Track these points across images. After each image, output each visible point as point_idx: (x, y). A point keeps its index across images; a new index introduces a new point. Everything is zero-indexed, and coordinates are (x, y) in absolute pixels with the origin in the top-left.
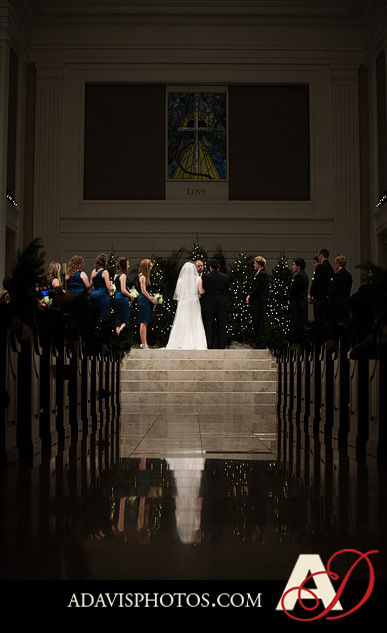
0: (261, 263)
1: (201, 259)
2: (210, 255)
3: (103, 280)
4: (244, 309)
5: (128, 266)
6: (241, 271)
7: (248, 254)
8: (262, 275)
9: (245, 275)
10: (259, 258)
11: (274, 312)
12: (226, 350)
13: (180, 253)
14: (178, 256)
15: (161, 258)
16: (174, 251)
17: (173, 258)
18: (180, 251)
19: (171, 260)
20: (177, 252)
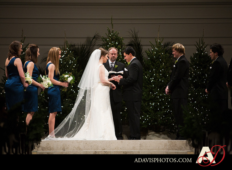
0: (180, 51)
1: (116, 47)
2: (126, 42)
3: (16, 68)
4: (161, 97)
5: (38, 54)
6: (158, 58)
7: (165, 41)
8: (182, 62)
9: (161, 62)
10: (178, 45)
11: (193, 101)
12: (142, 141)
13: (94, 39)
14: (93, 43)
15: (74, 45)
16: (88, 38)
17: (87, 45)
18: (94, 37)
19: (85, 47)
20: (92, 39)
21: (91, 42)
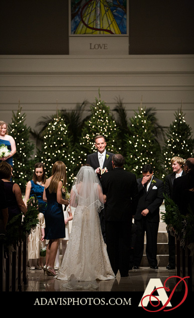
13: (83, 105)
14: (82, 109)
15: (65, 110)
16: (78, 104)
17: (77, 110)
18: (83, 104)
19: (75, 112)
20: (81, 105)
21: (80, 108)
